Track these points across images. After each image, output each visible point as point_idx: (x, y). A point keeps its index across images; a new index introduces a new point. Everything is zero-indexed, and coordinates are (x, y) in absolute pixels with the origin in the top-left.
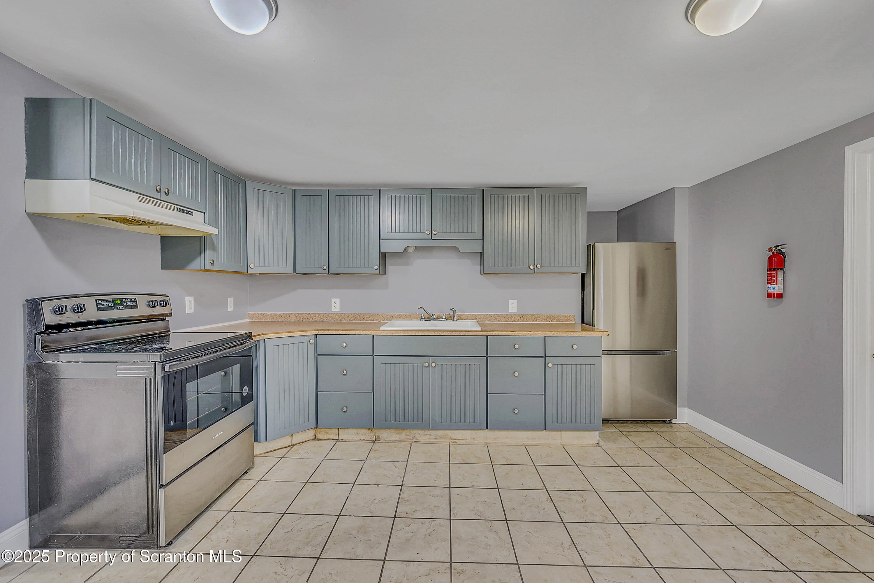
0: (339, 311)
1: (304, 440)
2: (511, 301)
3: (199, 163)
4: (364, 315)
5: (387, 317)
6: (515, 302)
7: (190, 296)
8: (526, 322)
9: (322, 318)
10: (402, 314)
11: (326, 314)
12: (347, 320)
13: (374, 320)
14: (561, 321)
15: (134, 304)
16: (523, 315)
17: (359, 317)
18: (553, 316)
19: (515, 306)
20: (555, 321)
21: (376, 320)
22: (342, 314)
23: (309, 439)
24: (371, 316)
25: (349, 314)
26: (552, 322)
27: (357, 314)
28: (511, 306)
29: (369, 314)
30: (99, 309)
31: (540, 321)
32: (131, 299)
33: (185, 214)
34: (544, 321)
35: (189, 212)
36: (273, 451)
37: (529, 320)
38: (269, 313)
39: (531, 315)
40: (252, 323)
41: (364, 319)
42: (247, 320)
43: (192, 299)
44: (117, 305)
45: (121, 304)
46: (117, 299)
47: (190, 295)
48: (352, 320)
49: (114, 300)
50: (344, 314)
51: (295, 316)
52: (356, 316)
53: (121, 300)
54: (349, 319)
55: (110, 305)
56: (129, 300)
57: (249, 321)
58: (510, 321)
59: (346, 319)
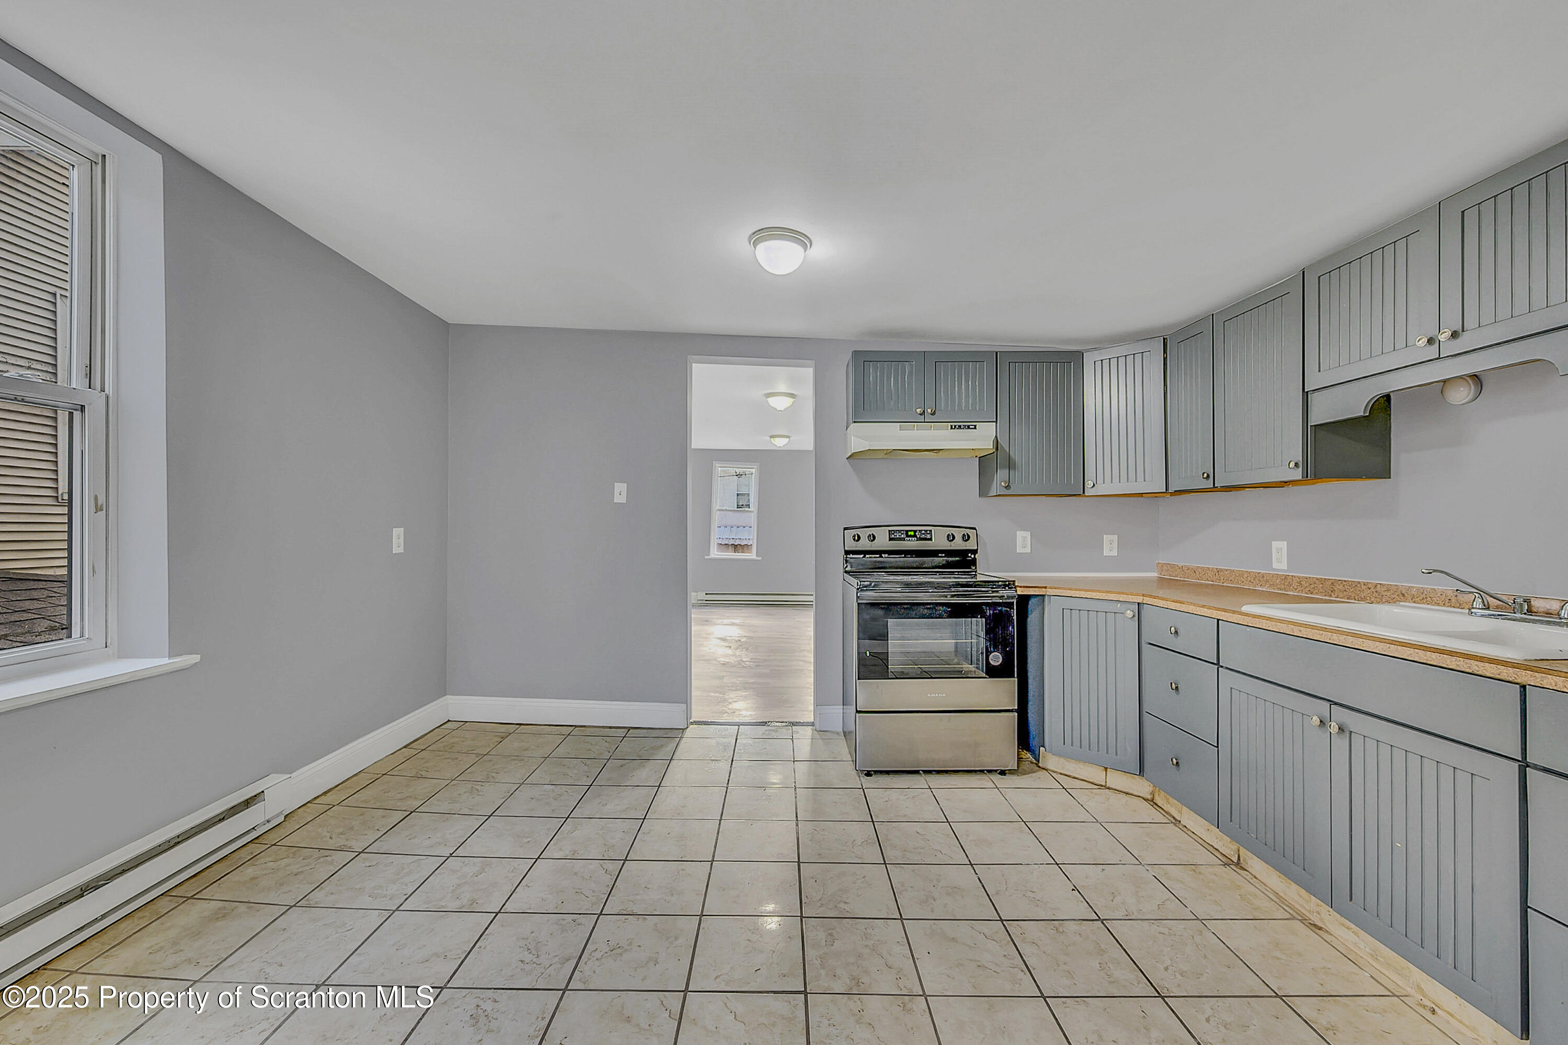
0: (1285, 570)
1: (1130, 792)
3: (984, 362)
4: (1332, 583)
5: (1388, 594)
7: (1025, 531)
9: (1253, 583)
10: (1431, 589)
11: (1259, 573)
12: (1298, 592)
13: (1356, 598)
15: (929, 536)
17: (1321, 585)
21: (1362, 598)
22: (1288, 575)
23: (1140, 795)
24: (1349, 586)
25: (1302, 577)
27: (1317, 579)
29: (1345, 581)
30: (891, 539)
32: (926, 531)
33: (965, 430)
35: (971, 427)
36: (1073, 778)
38: (1181, 564)
40: (1161, 579)
41: (1332, 591)
42: (1155, 574)
43: (1027, 535)
44: (911, 536)
45: (915, 536)
46: (911, 531)
47: (1024, 529)
48: (1307, 593)
49: (907, 531)
50: (1292, 576)
51: (1212, 573)
52: (1315, 583)
53: (915, 531)
54: (1302, 590)
55: (903, 536)
56: (923, 532)
57: (1157, 575)
59: (1296, 589)
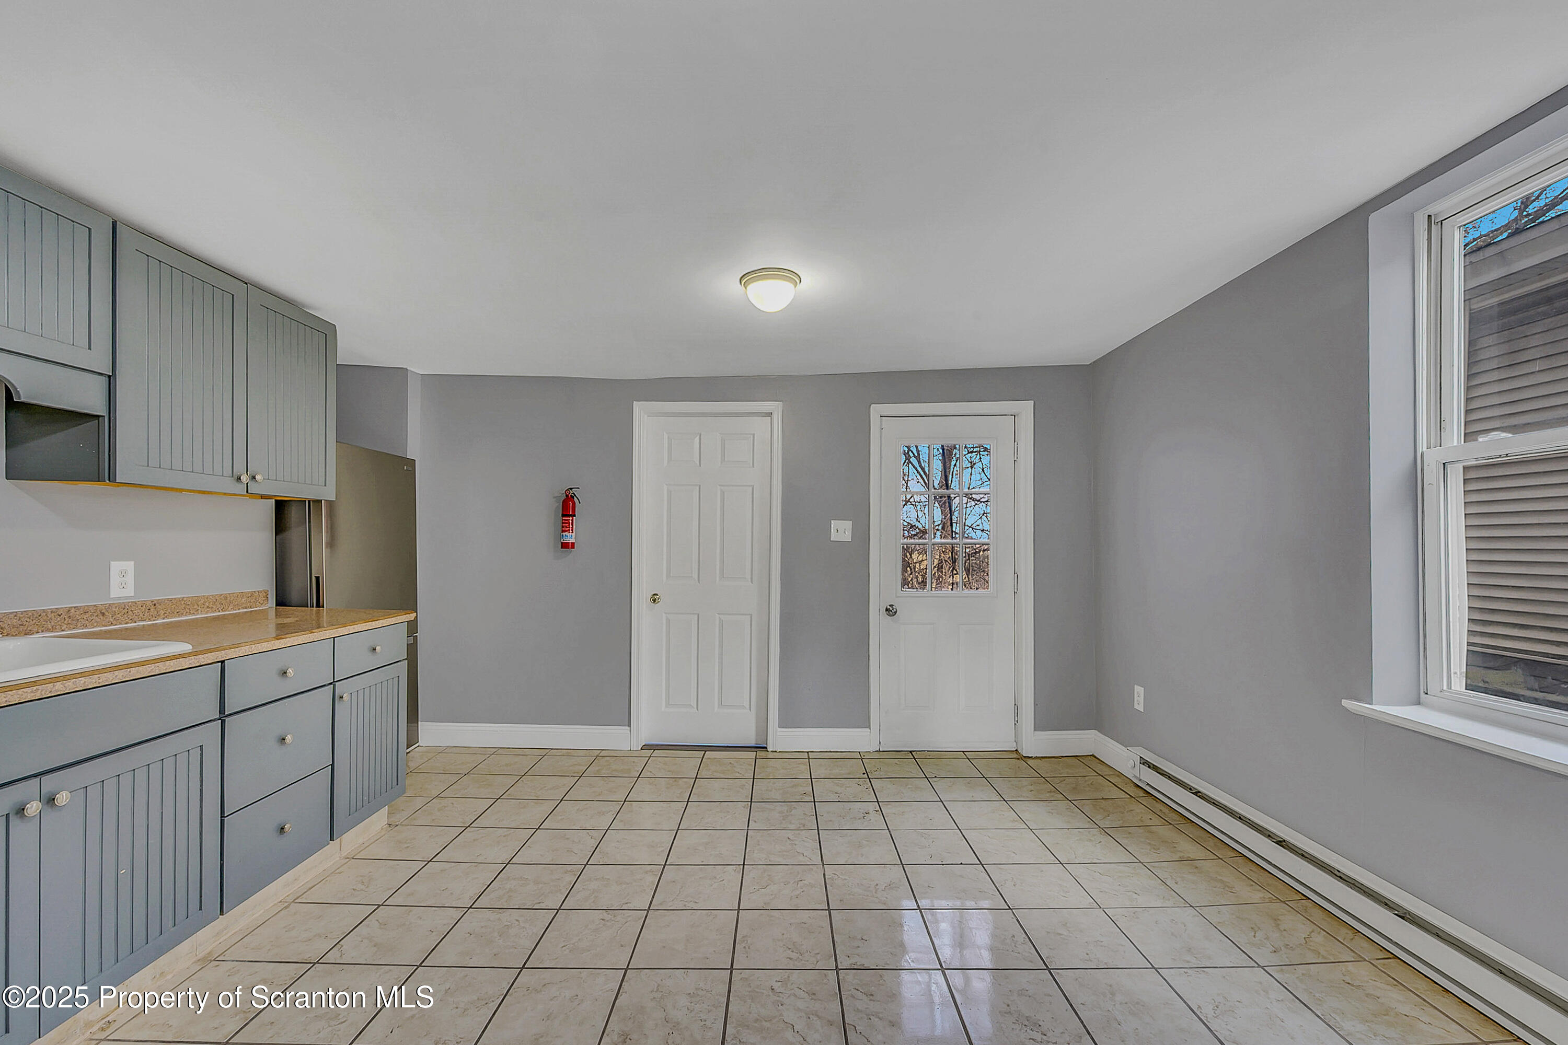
2: (116, 566)
6: (129, 566)
8: (164, 619)
14: (243, 608)
16: (155, 602)
18: (226, 598)
19: (130, 579)
20: (230, 608)
26: (225, 611)
28: (115, 580)
31: (198, 614)
34: (207, 613)
37: (172, 614)
39: (175, 598)
58: (120, 624)
